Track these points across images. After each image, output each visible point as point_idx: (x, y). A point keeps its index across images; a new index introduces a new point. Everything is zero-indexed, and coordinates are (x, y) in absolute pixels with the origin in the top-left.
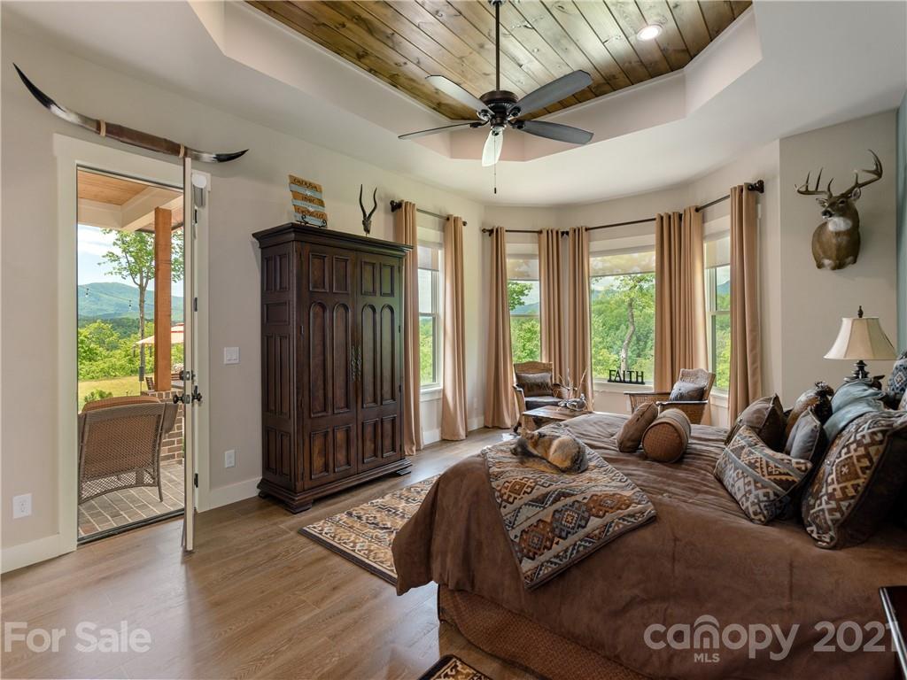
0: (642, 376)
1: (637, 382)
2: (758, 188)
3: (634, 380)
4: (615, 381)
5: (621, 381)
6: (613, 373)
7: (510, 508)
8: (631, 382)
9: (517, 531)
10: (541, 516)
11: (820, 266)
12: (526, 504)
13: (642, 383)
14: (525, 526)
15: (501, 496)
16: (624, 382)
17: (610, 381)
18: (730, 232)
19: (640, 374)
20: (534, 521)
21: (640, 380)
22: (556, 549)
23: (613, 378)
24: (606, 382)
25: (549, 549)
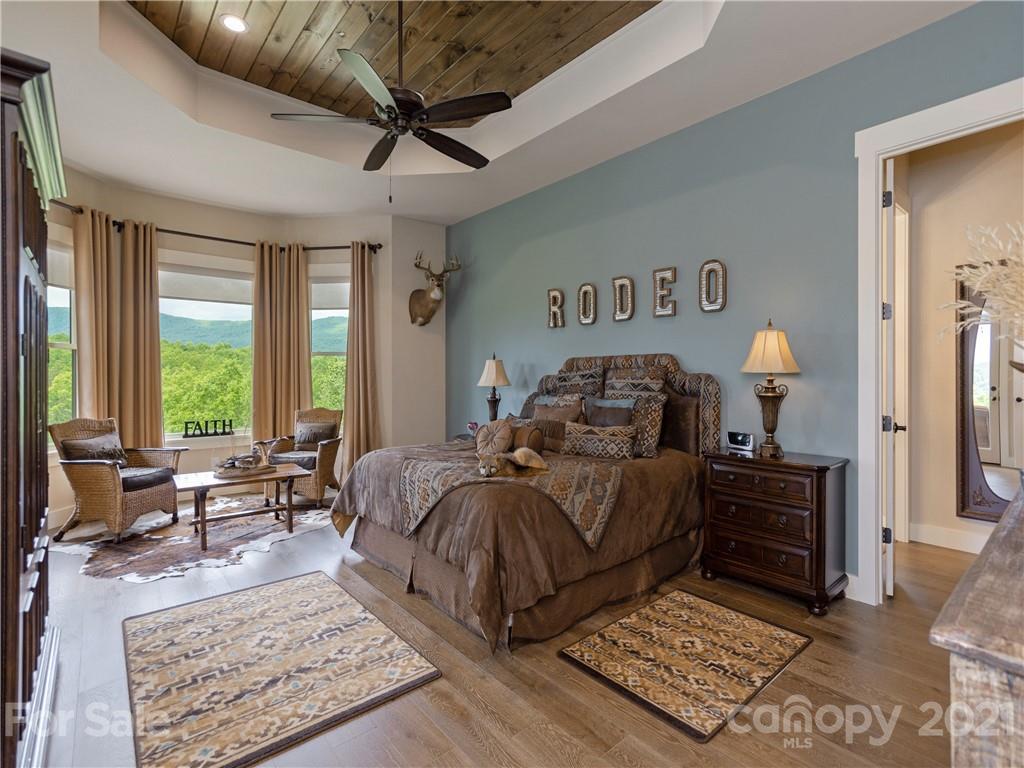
0: (231, 425)
1: (224, 433)
2: (374, 248)
3: (220, 431)
4: (194, 435)
5: (202, 435)
6: (189, 426)
7: (568, 503)
8: (216, 434)
9: (578, 516)
10: (586, 498)
11: (413, 321)
12: (575, 494)
13: (233, 433)
14: (581, 510)
15: (558, 498)
16: (207, 434)
17: (186, 436)
18: (350, 279)
19: (227, 423)
20: (584, 503)
21: (227, 430)
22: (600, 513)
23: (190, 432)
24: (181, 439)
25: (597, 515)
